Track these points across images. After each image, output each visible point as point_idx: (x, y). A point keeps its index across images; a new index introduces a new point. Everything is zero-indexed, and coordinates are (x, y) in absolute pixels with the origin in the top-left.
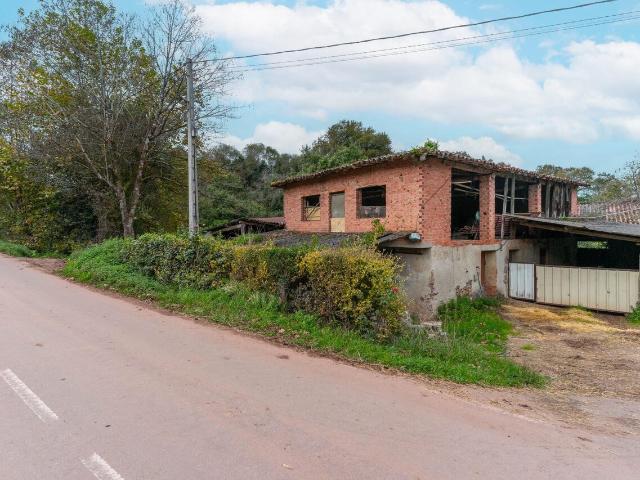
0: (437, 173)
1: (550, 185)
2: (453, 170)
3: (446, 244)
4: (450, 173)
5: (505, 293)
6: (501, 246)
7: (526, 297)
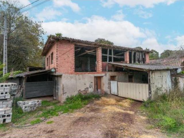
0: (65, 46)
1: (133, 52)
2: (75, 45)
3: (72, 73)
4: (74, 46)
5: (109, 93)
6: (106, 74)
7: (115, 94)
